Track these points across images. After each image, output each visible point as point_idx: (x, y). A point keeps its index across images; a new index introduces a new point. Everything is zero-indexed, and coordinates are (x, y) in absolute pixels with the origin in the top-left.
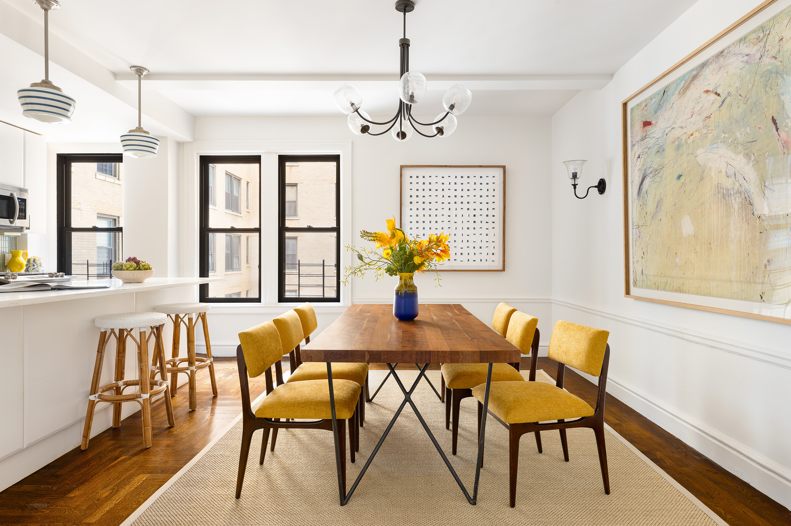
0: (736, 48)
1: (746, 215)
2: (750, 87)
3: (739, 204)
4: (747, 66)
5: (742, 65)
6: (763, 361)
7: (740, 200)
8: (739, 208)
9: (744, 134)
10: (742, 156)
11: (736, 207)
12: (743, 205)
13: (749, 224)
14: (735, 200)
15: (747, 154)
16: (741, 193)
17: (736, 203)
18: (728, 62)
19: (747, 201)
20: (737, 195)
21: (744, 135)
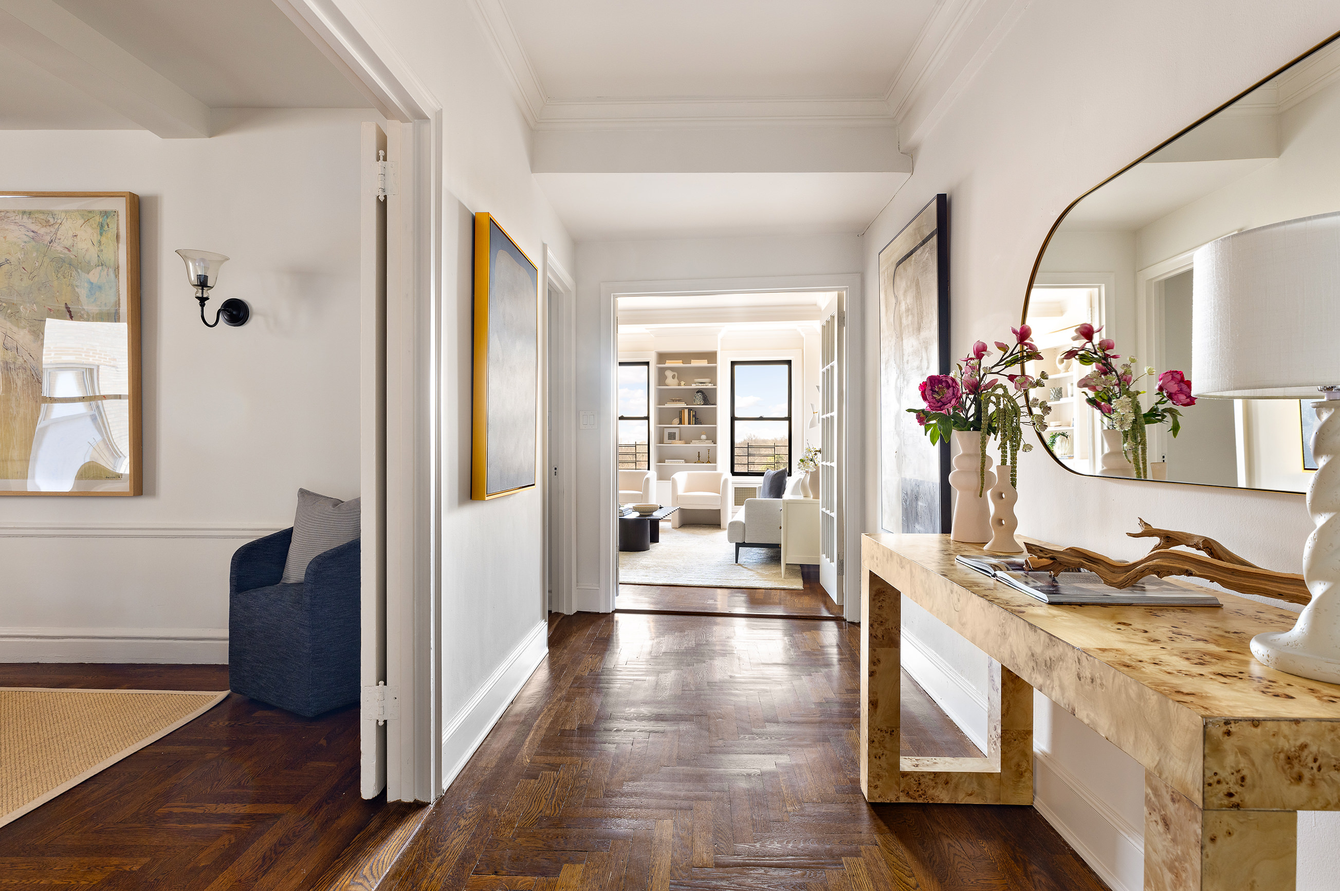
0: (17, 218)
1: (32, 393)
2: (37, 265)
3: (24, 380)
4: (33, 243)
5: (27, 239)
6: (54, 536)
7: (25, 376)
8: (23, 384)
9: (29, 309)
10: (27, 332)
11: (19, 383)
12: (28, 382)
13: (37, 401)
14: (18, 375)
15: (34, 331)
16: (25, 370)
17: (19, 380)
18: (6, 227)
19: (34, 378)
20: (21, 370)
21: (30, 311)
